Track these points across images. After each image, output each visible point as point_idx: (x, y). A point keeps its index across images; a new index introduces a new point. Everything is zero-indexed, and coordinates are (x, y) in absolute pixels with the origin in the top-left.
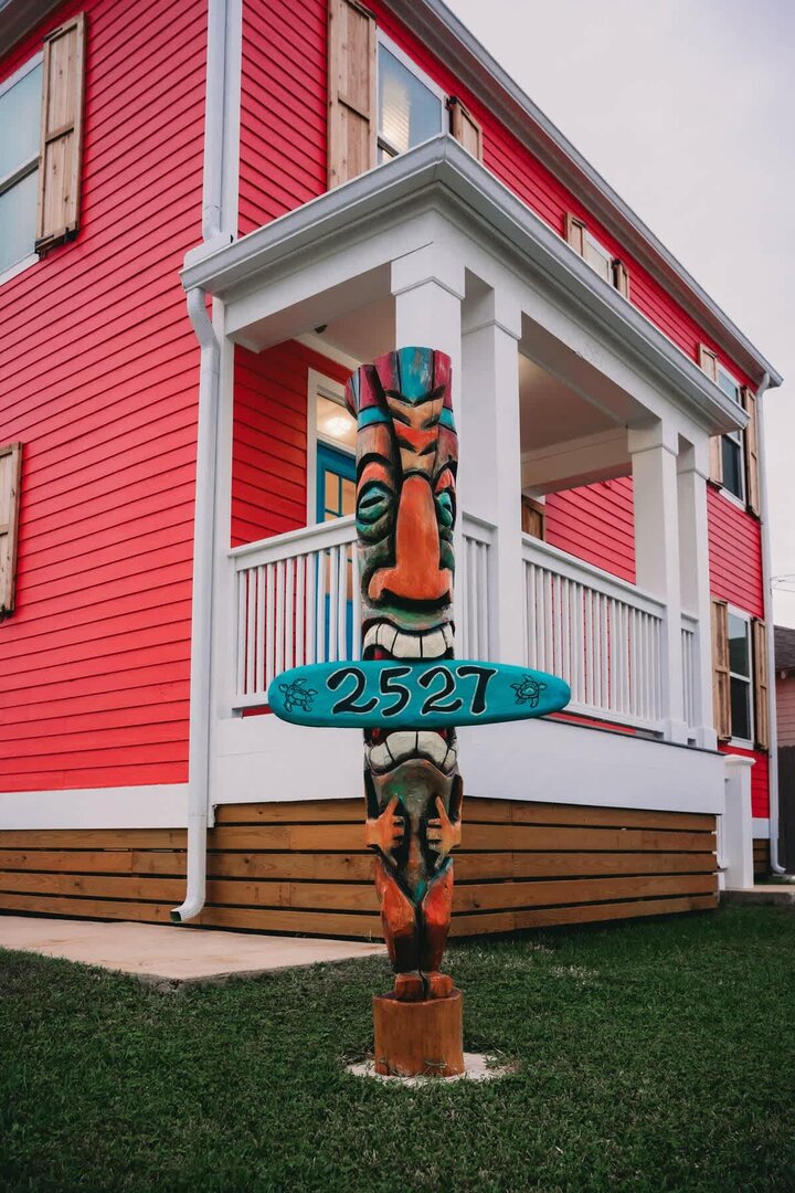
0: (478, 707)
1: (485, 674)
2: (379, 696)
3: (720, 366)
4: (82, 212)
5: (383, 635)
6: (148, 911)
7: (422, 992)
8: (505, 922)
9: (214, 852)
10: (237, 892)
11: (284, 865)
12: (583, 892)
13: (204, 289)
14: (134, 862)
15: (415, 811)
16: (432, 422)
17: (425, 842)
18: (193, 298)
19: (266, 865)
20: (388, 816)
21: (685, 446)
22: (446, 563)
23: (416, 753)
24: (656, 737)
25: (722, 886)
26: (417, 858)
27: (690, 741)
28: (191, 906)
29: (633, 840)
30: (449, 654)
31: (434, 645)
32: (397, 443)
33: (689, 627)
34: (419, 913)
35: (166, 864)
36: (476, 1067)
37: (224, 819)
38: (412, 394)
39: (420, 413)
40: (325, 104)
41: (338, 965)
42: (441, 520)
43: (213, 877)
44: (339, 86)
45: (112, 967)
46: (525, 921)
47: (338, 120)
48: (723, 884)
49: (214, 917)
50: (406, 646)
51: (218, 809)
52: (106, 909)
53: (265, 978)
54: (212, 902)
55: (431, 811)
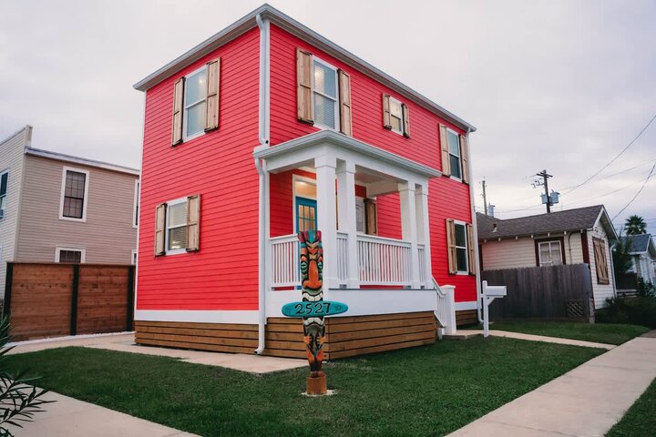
0: (327, 311)
1: (329, 304)
2: (306, 310)
3: (448, 129)
4: (220, 122)
5: (306, 295)
6: (246, 350)
7: (316, 376)
8: (354, 353)
9: (267, 332)
10: (273, 344)
11: (289, 336)
12: (381, 341)
13: (260, 159)
14: (242, 334)
15: (314, 335)
16: (317, 247)
17: (316, 342)
18: (257, 161)
19: (282, 336)
20: (308, 337)
21: (418, 186)
22: (320, 278)
23: (314, 322)
24: (409, 288)
25: (443, 333)
26: (315, 346)
27: (422, 287)
28: (260, 349)
29: (400, 323)
30: (322, 299)
31: (318, 298)
32: (308, 253)
33: (420, 248)
34: (315, 358)
35: (252, 335)
36: (330, 392)
37: (270, 322)
38: (311, 240)
39: (313, 245)
40: (296, 87)
41: (302, 368)
42: (319, 268)
43: (267, 340)
44: (300, 80)
45: (243, 370)
46: (360, 352)
47: (300, 91)
48: (443, 332)
49: (268, 353)
50: (311, 299)
51: (268, 319)
52: (232, 349)
53: (283, 372)
54: (267, 347)
55: (318, 335)
